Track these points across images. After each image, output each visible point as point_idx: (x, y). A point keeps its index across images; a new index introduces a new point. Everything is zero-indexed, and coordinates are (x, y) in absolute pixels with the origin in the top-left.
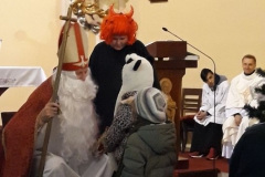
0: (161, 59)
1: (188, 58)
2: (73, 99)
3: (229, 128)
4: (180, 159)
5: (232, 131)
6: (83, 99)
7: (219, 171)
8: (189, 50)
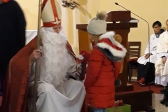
0: (114, 22)
1: (132, 21)
2: (52, 45)
3: (159, 65)
4: (128, 85)
5: (161, 67)
6: (58, 44)
7: (153, 92)
8: (132, 16)
